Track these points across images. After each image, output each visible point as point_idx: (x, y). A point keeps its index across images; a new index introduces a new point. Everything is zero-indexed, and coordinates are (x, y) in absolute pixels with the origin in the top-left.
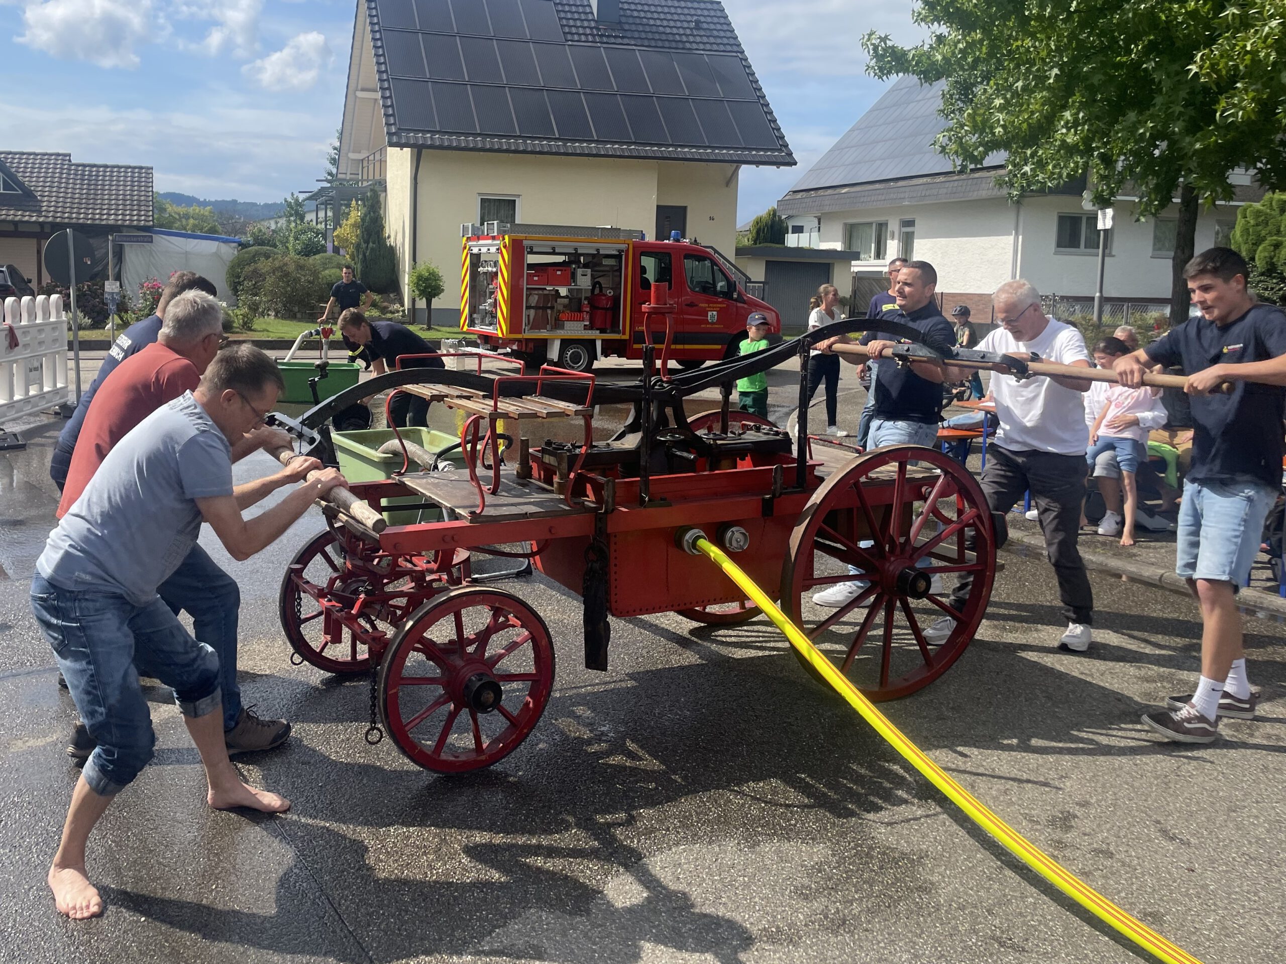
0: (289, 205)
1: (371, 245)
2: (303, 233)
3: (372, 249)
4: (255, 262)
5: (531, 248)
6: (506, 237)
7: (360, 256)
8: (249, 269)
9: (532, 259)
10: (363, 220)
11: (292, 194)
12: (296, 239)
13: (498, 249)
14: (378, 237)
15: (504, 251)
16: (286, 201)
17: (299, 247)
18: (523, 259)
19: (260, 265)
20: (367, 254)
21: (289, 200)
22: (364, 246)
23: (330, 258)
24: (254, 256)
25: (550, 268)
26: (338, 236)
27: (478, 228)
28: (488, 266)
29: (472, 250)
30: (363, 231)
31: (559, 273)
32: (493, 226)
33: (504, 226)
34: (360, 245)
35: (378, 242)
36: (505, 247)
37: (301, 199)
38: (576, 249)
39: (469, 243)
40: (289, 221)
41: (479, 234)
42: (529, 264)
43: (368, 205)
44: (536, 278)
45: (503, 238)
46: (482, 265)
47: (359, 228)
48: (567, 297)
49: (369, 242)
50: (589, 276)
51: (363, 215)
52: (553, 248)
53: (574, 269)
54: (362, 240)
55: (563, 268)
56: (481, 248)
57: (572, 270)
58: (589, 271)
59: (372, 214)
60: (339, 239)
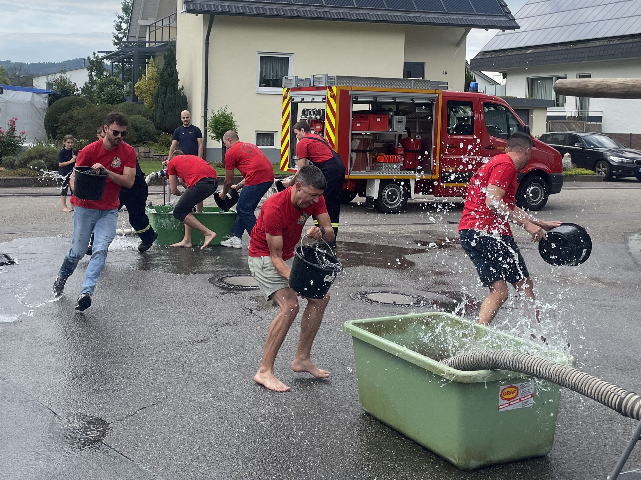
0: (91, 62)
1: (168, 94)
2: (108, 85)
5: (356, 97)
6: (334, 89)
7: (160, 105)
9: (357, 107)
10: (162, 74)
11: (94, 54)
12: (101, 90)
13: (324, 99)
14: (174, 88)
15: (332, 101)
16: (89, 58)
17: (103, 97)
18: (349, 107)
19: (75, 113)
20: (165, 103)
21: (92, 58)
22: (163, 96)
24: (69, 104)
25: (371, 115)
26: (138, 88)
27: (301, 80)
28: (310, 114)
29: (293, 100)
30: (161, 84)
31: (378, 120)
32: (319, 78)
33: (331, 78)
34: (158, 95)
35: (174, 92)
36: (333, 97)
37: (100, 57)
38: (394, 98)
39: (291, 93)
40: (91, 76)
41: (302, 85)
42: (353, 112)
43: (165, 62)
44: (359, 125)
45: (331, 89)
46: (304, 112)
47: (157, 81)
48: (383, 141)
49: (166, 93)
50: (404, 122)
51: (161, 70)
52: (375, 98)
53: (392, 116)
54: (160, 92)
55: (382, 116)
56: (305, 98)
57: (390, 117)
58: (404, 118)
59: (169, 70)
60: (139, 90)
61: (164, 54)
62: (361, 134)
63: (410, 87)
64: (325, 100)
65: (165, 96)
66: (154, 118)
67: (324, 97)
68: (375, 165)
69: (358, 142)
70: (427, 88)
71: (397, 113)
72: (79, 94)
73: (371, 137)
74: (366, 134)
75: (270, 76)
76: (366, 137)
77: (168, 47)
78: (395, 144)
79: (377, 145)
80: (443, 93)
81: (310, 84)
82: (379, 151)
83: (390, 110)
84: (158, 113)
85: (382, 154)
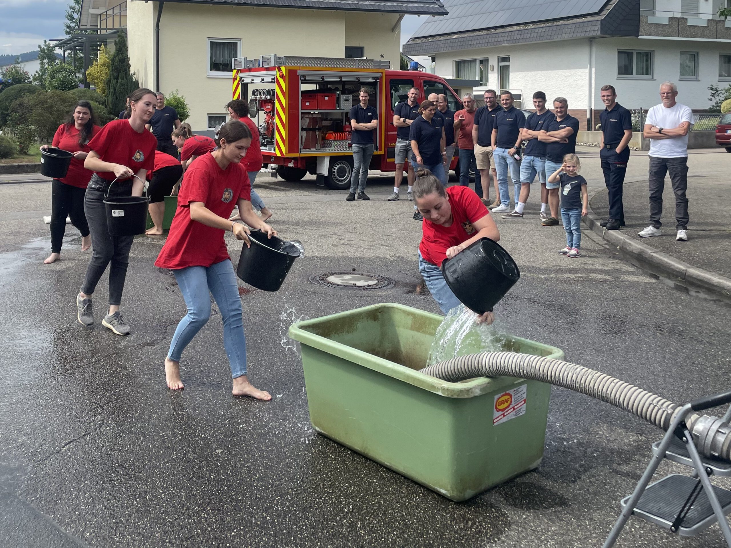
0: (42, 50)
1: (120, 80)
2: (59, 72)
3: (122, 84)
4: (21, 96)
5: (304, 77)
6: (283, 69)
7: (112, 90)
8: (15, 103)
9: (305, 87)
10: (113, 60)
11: (45, 42)
12: (53, 77)
13: (273, 79)
14: (126, 73)
15: (281, 81)
16: (40, 47)
17: (55, 84)
18: (298, 87)
19: (25, 100)
20: (117, 88)
21: (43, 46)
22: (114, 81)
23: (84, 92)
24: (19, 91)
25: (319, 94)
26: (90, 74)
27: (250, 62)
28: (260, 95)
29: (243, 81)
30: (112, 70)
31: (326, 98)
32: (268, 59)
33: (280, 58)
34: (109, 81)
35: (126, 78)
36: (282, 76)
37: (51, 45)
38: (340, 78)
39: (241, 74)
40: (42, 64)
41: (251, 66)
42: (302, 92)
43: (116, 48)
44: (308, 104)
45: (280, 69)
46: (254, 93)
47: (108, 67)
48: (331, 120)
49: (117, 78)
50: (351, 100)
51: (113, 56)
52: (323, 77)
53: (339, 95)
54: (112, 77)
55: (330, 95)
56: (254, 78)
57: (337, 96)
58: (350, 97)
59: (120, 56)
60: (91, 77)
61: (115, 41)
62: (310, 113)
63: (355, 67)
64: (275, 80)
65: (117, 82)
66: (106, 103)
67: (274, 77)
68: (325, 143)
69: (308, 120)
70: (371, 66)
71: (343, 92)
72: (31, 82)
73: (320, 116)
74: (314, 113)
75: (220, 60)
76: (315, 116)
77: (119, 34)
78: (342, 122)
79: (325, 123)
80: (386, 72)
81: (259, 65)
82: (328, 129)
83: (337, 89)
84: (110, 99)
85: (330, 132)
